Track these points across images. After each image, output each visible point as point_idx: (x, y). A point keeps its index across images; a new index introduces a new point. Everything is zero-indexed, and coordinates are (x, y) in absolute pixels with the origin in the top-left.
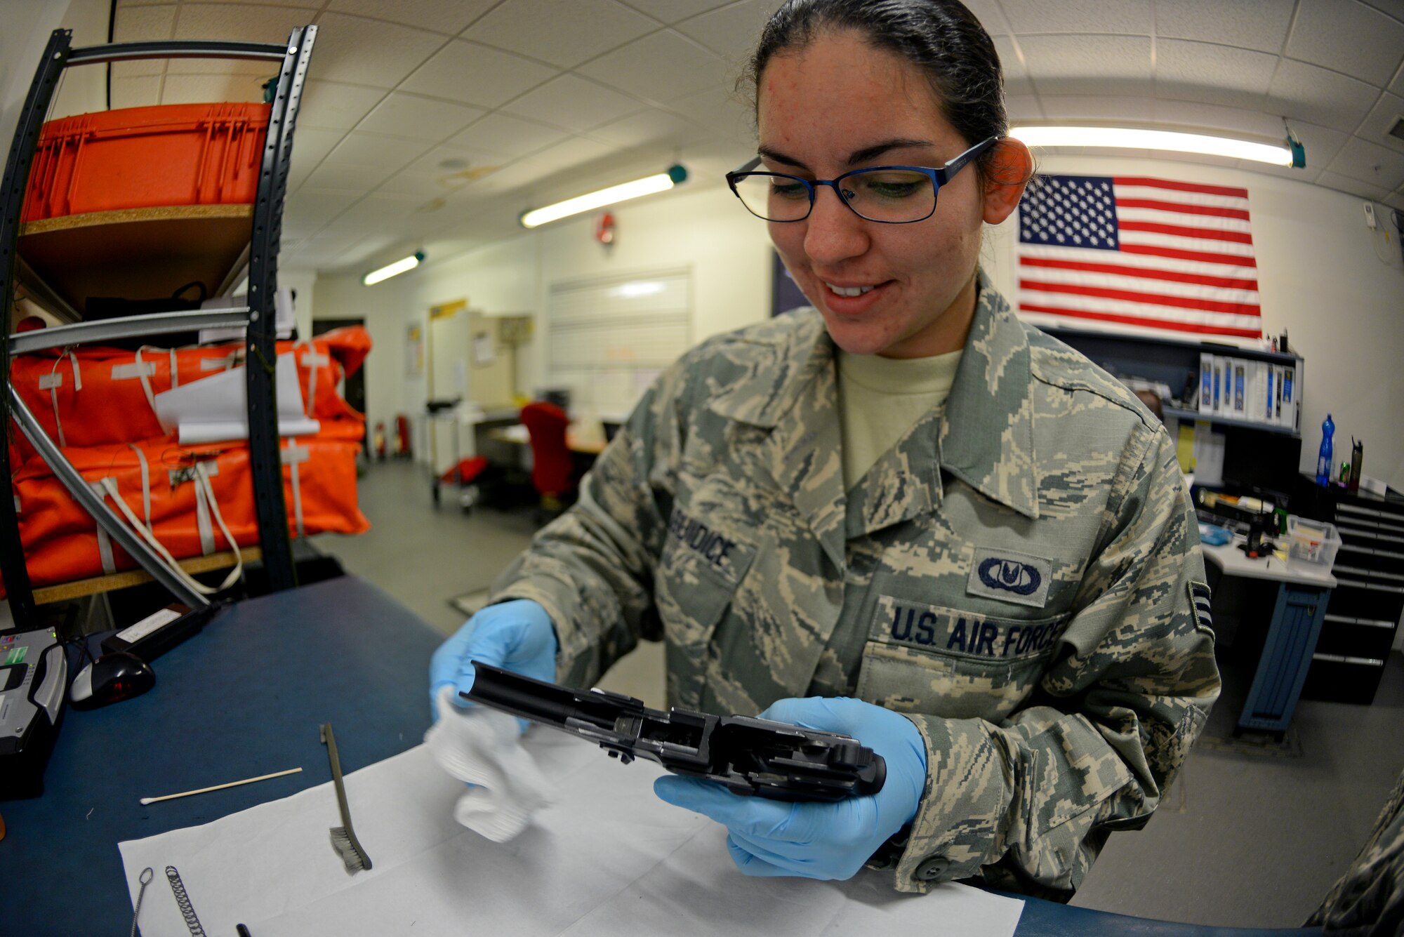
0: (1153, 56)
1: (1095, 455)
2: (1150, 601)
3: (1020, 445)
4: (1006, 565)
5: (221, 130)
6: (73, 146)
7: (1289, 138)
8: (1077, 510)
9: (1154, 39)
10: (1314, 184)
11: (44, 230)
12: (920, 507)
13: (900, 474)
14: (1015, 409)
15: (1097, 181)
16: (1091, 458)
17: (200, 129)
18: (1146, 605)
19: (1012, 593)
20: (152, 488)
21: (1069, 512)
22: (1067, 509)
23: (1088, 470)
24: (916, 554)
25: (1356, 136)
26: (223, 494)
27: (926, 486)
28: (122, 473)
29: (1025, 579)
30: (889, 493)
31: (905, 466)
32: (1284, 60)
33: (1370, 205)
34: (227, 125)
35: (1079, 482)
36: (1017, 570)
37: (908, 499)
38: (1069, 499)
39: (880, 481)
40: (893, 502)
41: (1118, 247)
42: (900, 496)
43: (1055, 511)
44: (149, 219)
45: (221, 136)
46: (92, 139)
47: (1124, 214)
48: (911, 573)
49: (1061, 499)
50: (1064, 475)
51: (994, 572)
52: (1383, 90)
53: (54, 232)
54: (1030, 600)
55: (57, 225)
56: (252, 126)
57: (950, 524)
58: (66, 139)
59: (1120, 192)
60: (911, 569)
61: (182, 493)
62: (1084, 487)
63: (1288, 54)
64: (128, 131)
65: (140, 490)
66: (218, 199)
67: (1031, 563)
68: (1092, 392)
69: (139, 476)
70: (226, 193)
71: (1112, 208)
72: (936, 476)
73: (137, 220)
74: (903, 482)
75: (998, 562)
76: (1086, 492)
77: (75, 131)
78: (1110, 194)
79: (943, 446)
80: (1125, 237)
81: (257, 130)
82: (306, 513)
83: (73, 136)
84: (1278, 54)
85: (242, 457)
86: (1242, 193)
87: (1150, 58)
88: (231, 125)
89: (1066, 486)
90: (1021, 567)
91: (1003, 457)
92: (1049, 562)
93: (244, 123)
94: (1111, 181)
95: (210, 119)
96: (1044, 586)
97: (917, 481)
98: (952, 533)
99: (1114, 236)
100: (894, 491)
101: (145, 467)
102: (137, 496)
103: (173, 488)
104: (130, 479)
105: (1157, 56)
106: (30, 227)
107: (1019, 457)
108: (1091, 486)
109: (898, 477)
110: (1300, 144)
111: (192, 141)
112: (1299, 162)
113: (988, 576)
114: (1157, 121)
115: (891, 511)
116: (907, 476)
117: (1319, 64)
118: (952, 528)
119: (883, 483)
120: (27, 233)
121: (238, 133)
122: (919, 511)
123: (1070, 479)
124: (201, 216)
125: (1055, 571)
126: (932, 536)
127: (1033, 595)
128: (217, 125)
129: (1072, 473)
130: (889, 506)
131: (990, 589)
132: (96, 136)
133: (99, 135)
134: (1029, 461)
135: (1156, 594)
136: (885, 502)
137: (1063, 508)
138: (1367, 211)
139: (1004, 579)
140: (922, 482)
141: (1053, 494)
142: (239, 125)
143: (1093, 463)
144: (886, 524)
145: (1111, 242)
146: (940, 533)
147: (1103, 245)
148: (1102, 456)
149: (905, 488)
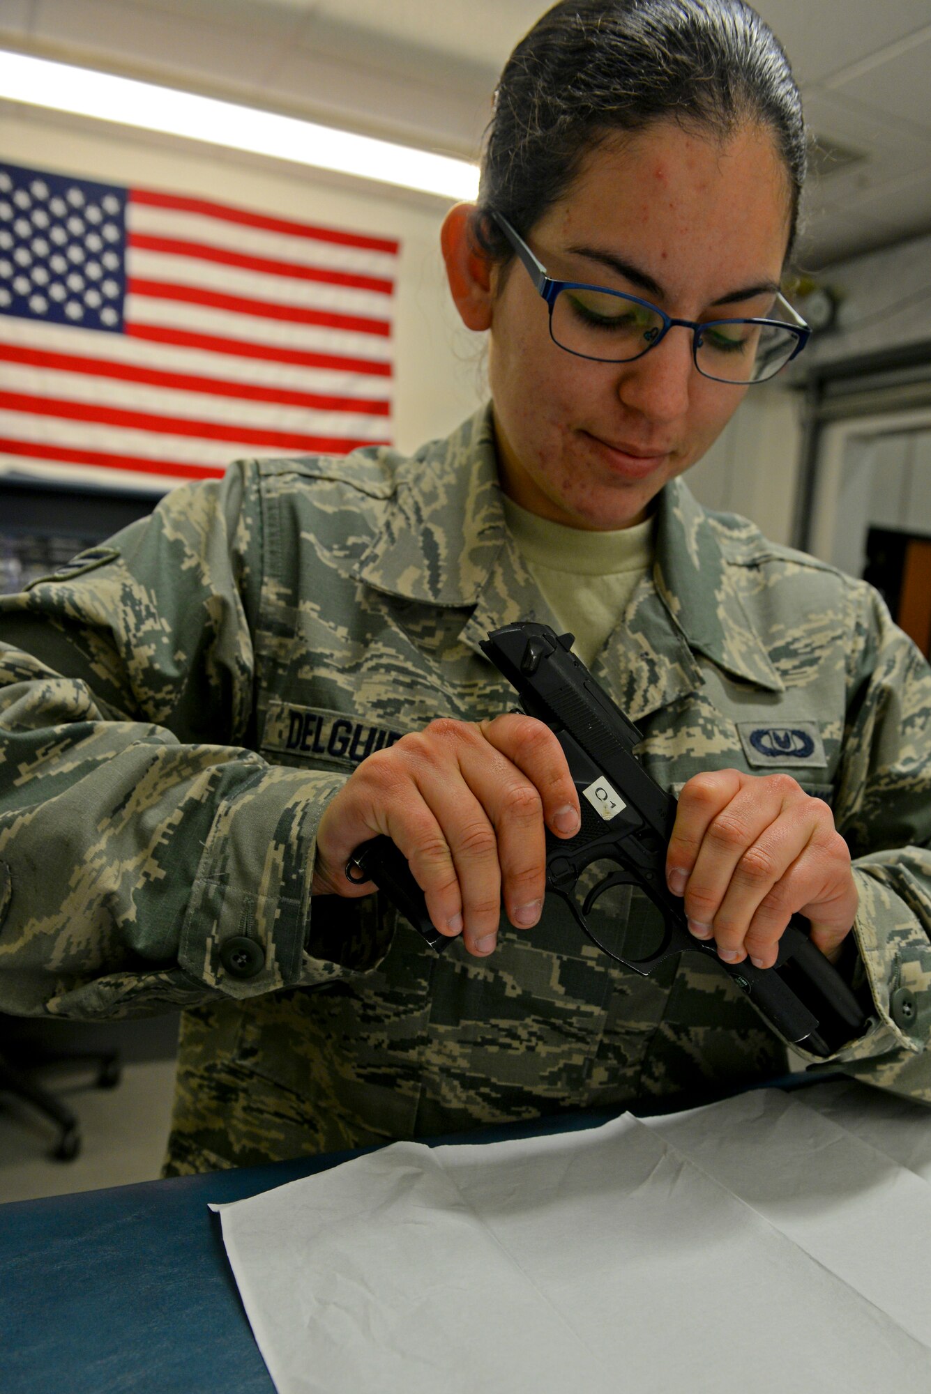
1: (812, 617)
2: (917, 729)
3: (736, 621)
4: (774, 734)
8: (816, 672)
12: (677, 689)
13: (644, 656)
14: (718, 585)
15: (95, 191)
16: (809, 621)
18: (914, 735)
19: (793, 758)
21: (808, 677)
22: (805, 675)
23: (811, 633)
24: (689, 735)
27: (677, 665)
29: (798, 744)
30: (641, 677)
31: (646, 646)
35: (806, 646)
36: (786, 736)
37: (663, 682)
38: (803, 664)
39: (622, 665)
40: (648, 687)
41: (123, 328)
42: (654, 679)
43: (793, 680)
47: (141, 264)
48: (693, 754)
49: (795, 668)
50: (788, 644)
51: (766, 741)
54: (812, 761)
57: (710, 700)
59: (141, 219)
60: (692, 750)
62: (813, 650)
67: (797, 727)
68: (782, 560)
71: (119, 249)
72: (686, 653)
74: (651, 663)
75: (766, 733)
76: (817, 653)
78: (119, 220)
79: (680, 622)
80: (140, 309)
89: (793, 654)
90: (790, 734)
91: (727, 634)
92: (813, 723)
94: (125, 195)
96: (819, 747)
97: (666, 660)
98: (714, 709)
99: (117, 304)
100: (645, 674)
107: (740, 634)
108: (821, 647)
109: (643, 660)
113: (763, 747)
115: (649, 695)
116: (653, 655)
118: (712, 704)
119: (626, 668)
122: (678, 693)
123: (796, 646)
125: (822, 731)
126: (698, 714)
127: (813, 756)
129: (796, 640)
130: (646, 691)
131: (771, 758)
134: (750, 637)
135: (919, 721)
136: (639, 687)
137: (798, 676)
139: (780, 746)
140: (672, 662)
141: (785, 664)
143: (814, 625)
144: (647, 711)
145: (109, 316)
146: (705, 710)
147: (91, 321)
148: (822, 616)
149: (657, 669)
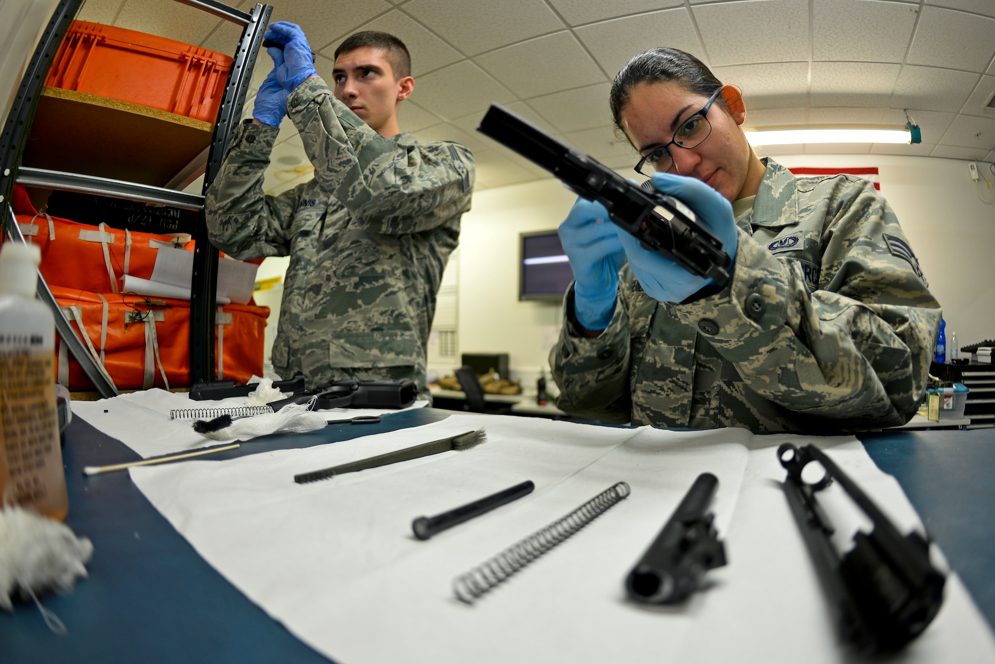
0: (809, 76)
5: (196, 66)
6: (87, 43)
7: (909, 123)
9: (810, 63)
10: (929, 156)
11: (58, 97)
17: (181, 61)
20: (110, 323)
25: (961, 114)
26: (165, 339)
28: (88, 307)
29: (790, 242)
32: (906, 66)
33: (974, 164)
34: (201, 62)
35: (815, 206)
38: (811, 213)
43: (805, 219)
44: (139, 113)
45: (194, 69)
46: (102, 43)
49: (807, 215)
51: (776, 245)
52: (981, 75)
53: (66, 100)
54: (795, 247)
55: (69, 96)
56: (218, 68)
58: (84, 35)
61: (133, 332)
63: (909, 62)
64: (129, 46)
65: (100, 323)
66: (187, 113)
69: (101, 311)
70: (194, 111)
72: (749, 227)
73: (130, 111)
77: (91, 32)
79: (752, 218)
81: (220, 72)
82: (226, 366)
83: (89, 35)
84: (901, 62)
85: (184, 313)
86: (874, 171)
87: (806, 77)
88: (204, 63)
89: (808, 210)
90: (788, 239)
91: (783, 214)
92: (801, 232)
93: (213, 63)
95: (190, 55)
96: (801, 241)
101: (106, 306)
102: (97, 328)
103: (127, 326)
104: (93, 312)
105: (812, 76)
106: (48, 91)
107: (790, 211)
110: (917, 126)
111: (174, 68)
112: (916, 139)
113: (773, 247)
114: (810, 123)
117: (932, 65)
120: (45, 95)
121: (208, 70)
124: (176, 122)
125: (806, 235)
128: (195, 60)
132: (105, 41)
133: (108, 42)
138: (971, 169)
139: (781, 245)
141: (804, 214)
142: (210, 64)
